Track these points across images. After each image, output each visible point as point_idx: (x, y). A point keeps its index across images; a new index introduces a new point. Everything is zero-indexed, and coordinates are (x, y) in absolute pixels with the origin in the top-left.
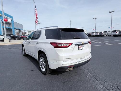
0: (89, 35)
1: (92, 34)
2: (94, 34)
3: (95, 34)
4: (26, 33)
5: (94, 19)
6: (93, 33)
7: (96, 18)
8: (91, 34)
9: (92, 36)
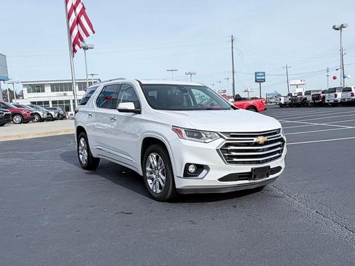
0: (313, 99)
1: (330, 98)
2: (336, 96)
3: (340, 95)
4: (20, 96)
5: (334, 27)
6: (333, 90)
7: (342, 26)
8: (324, 97)
9: (326, 105)
